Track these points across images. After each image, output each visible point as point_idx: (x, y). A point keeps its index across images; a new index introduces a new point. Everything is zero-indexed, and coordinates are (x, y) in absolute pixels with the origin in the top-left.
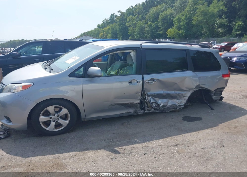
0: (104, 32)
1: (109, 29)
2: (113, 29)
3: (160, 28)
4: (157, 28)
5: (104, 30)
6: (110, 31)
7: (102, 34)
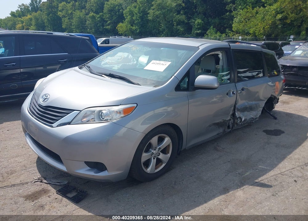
0: (22, 22)
1: (31, 19)
2: (37, 19)
3: (107, 21)
4: (103, 21)
5: (22, 20)
6: (33, 23)
7: (20, 25)
